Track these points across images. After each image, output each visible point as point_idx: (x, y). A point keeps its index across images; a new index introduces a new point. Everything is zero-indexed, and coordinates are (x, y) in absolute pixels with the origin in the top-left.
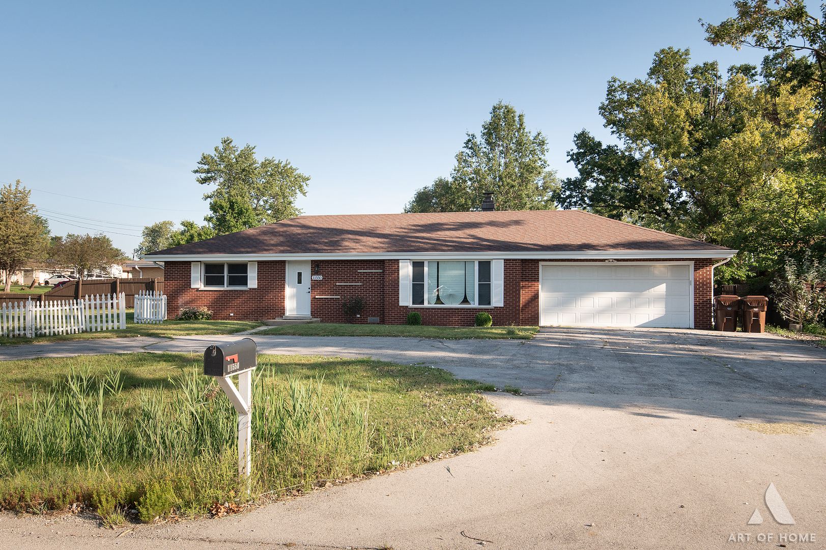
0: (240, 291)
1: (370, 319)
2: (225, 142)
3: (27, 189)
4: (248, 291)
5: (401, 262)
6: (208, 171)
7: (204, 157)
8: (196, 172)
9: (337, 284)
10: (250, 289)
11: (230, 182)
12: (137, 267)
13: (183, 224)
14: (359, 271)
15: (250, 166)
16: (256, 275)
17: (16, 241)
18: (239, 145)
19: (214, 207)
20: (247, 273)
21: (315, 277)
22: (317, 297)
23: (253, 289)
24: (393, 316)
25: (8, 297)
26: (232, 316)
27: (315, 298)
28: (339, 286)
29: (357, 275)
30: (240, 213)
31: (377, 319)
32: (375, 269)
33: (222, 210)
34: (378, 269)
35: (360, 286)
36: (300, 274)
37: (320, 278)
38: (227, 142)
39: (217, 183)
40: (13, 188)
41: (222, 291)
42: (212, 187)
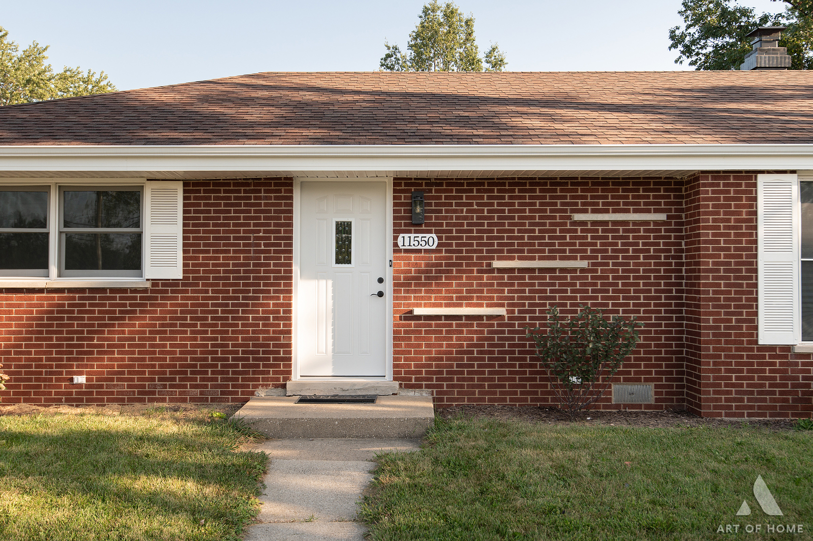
0: (113, 290)
1: (620, 392)
4: (145, 290)
5: (766, 184)
9: (497, 264)
10: (155, 282)
14: (578, 217)
15: (39, 74)
16: (176, 230)
20: (137, 224)
21: (407, 240)
22: (418, 311)
23: (167, 283)
24: (733, 385)
26: (80, 386)
27: (409, 316)
28: (501, 270)
29: (569, 231)
31: (645, 392)
32: (635, 211)
34: (649, 211)
35: (583, 270)
36: (344, 231)
37: (431, 240)
41: (41, 291)
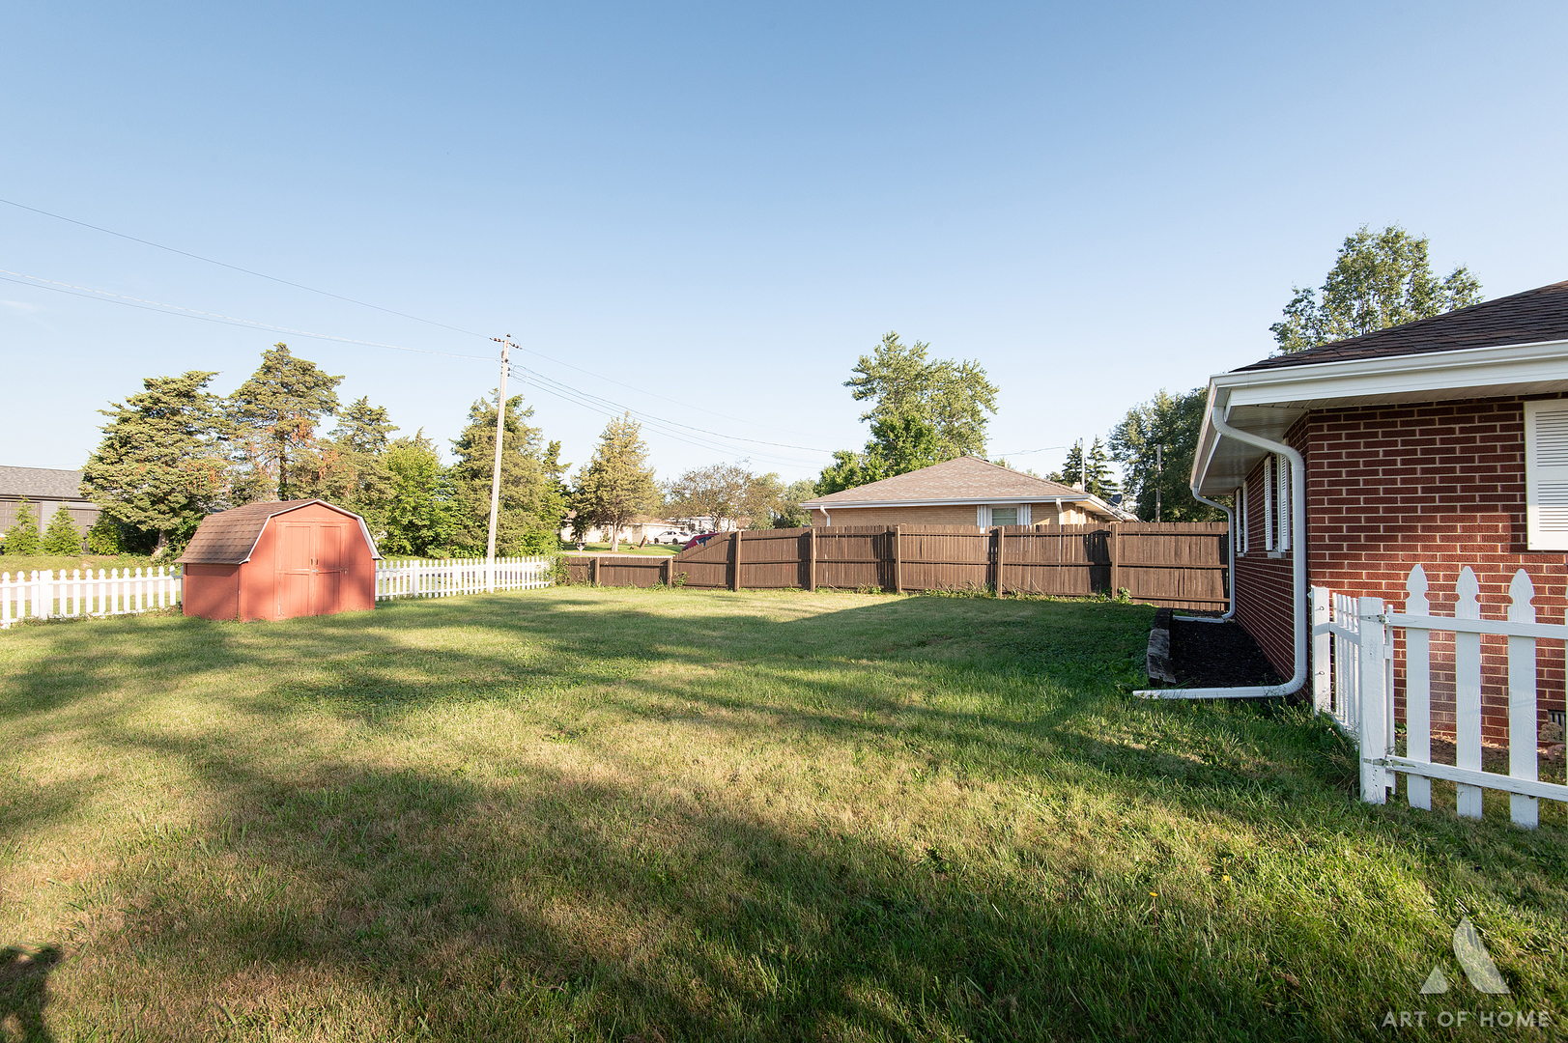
2: (888, 339)
3: (638, 422)
6: (868, 381)
7: (863, 361)
8: (848, 384)
11: (898, 396)
12: (822, 509)
13: (836, 456)
17: (625, 487)
18: (907, 342)
19: (878, 432)
25: (613, 563)
30: (919, 434)
33: (892, 432)
38: (891, 339)
39: (876, 398)
40: (622, 422)
42: (871, 404)
